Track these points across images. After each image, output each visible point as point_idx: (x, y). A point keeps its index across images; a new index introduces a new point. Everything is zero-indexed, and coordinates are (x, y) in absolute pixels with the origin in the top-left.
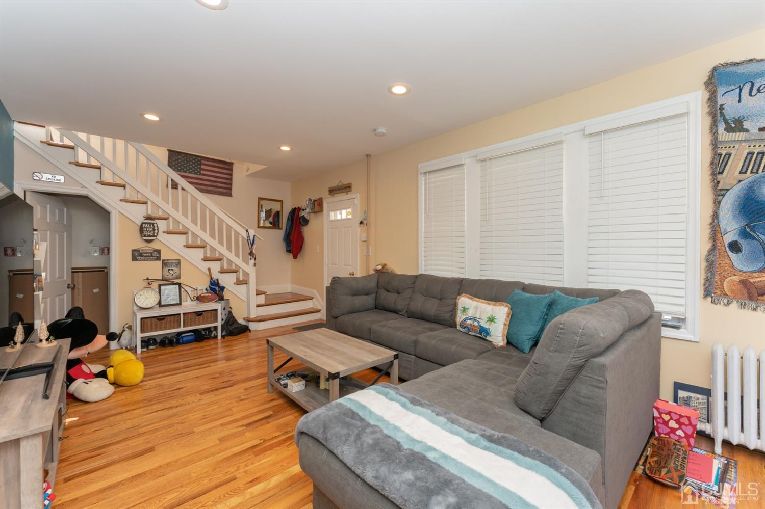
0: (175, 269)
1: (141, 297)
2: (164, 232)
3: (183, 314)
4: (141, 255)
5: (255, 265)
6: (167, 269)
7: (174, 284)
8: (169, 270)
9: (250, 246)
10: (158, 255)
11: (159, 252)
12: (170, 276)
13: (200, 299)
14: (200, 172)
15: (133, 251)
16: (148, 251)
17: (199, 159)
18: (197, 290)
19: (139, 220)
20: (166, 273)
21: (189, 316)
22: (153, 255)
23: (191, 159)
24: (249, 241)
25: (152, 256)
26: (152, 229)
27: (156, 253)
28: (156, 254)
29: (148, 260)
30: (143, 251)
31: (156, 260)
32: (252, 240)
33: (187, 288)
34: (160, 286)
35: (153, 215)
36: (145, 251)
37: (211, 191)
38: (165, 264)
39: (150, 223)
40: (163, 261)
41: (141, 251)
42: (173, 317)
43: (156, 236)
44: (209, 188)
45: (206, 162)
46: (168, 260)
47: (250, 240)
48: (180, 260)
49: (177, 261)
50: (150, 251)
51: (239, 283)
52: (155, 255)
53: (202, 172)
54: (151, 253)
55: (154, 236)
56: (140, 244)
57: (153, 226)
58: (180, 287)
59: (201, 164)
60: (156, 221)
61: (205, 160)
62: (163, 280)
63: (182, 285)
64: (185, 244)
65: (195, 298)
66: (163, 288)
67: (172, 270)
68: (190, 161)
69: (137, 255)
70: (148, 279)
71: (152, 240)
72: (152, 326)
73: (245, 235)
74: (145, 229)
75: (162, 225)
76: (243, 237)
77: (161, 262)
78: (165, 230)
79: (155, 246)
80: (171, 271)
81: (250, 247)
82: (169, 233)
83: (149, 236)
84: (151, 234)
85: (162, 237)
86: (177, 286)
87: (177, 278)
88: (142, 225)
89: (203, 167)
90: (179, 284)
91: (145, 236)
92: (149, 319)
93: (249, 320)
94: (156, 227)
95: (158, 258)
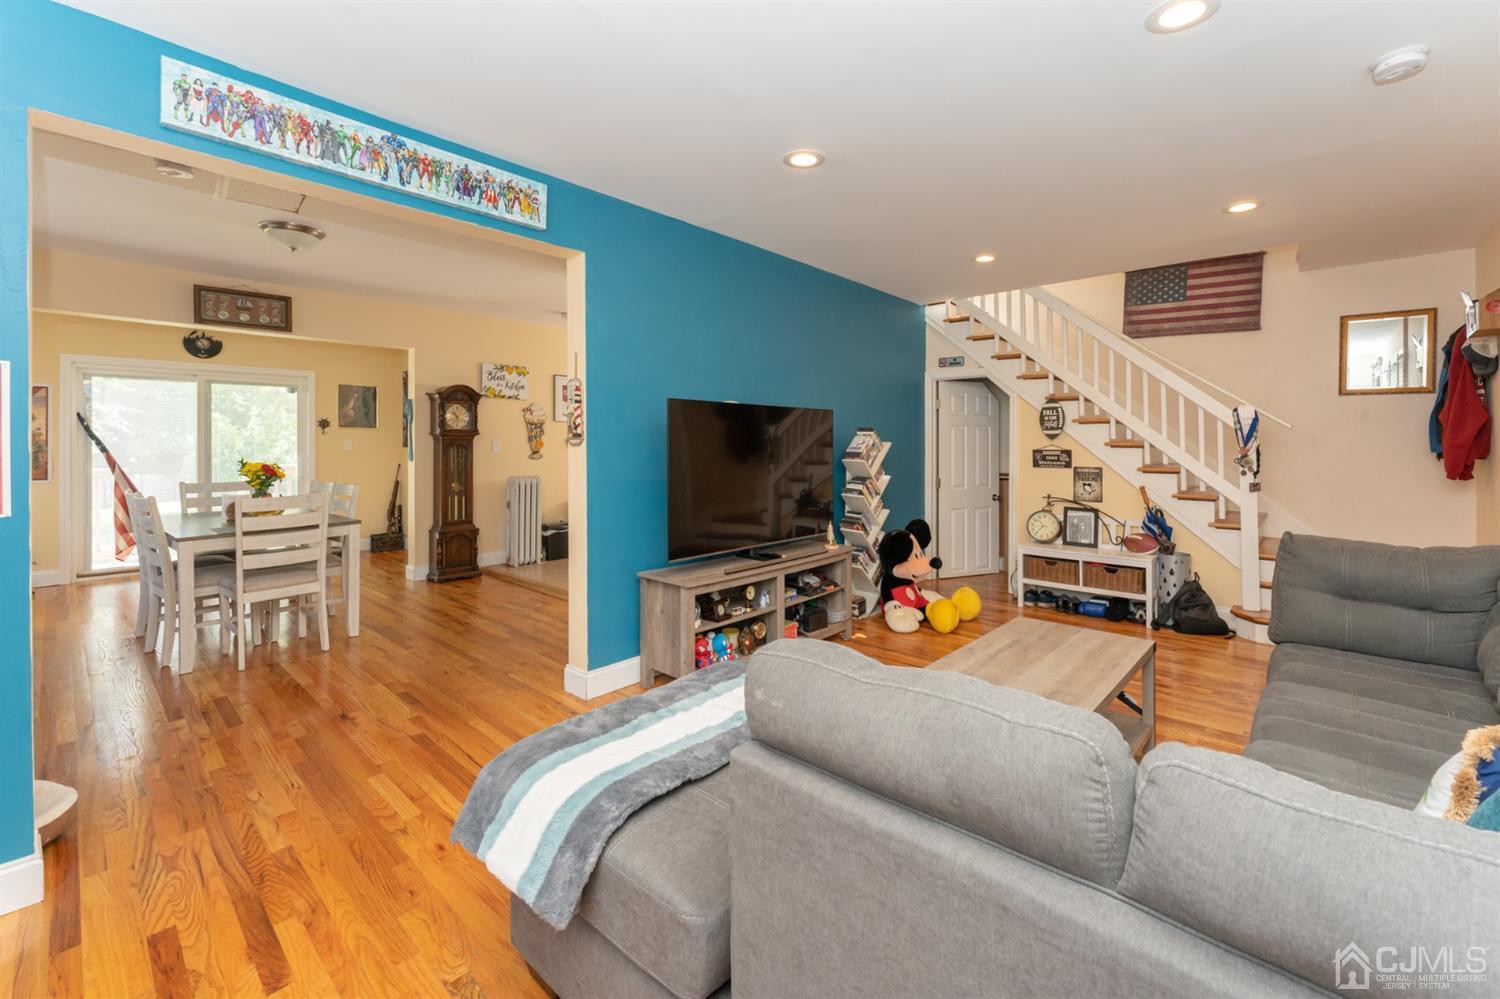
0: (1093, 483)
1: (1036, 523)
2: (1074, 421)
3: (1085, 563)
4: (1044, 458)
5: (1255, 487)
6: (1081, 483)
7: (1086, 509)
8: (1085, 484)
9: (1241, 443)
10: (1067, 459)
11: (1068, 453)
12: (1086, 496)
13: (1126, 542)
14: (1184, 295)
15: (1035, 452)
16: (1053, 453)
17: (1183, 269)
18: (1124, 526)
19: (1040, 403)
20: (1080, 490)
21: (1094, 569)
22: (1061, 459)
23: (1167, 274)
24: (1239, 433)
25: (1058, 460)
26: (1055, 418)
27: (1064, 455)
28: (1064, 457)
29: (1053, 466)
30: (1047, 453)
31: (1066, 466)
32: (1246, 430)
33: (1107, 520)
34: (1066, 509)
35: (1058, 395)
36: (1050, 453)
37: (1209, 326)
38: (1078, 474)
39: (1052, 408)
40: (1075, 468)
41: (1044, 453)
42: (1067, 563)
43: (1061, 428)
44: (1204, 323)
45: (1197, 271)
46: (1082, 468)
47: (1241, 429)
48: (1101, 469)
49: (1097, 471)
50: (1056, 453)
51: (1219, 524)
52: (1064, 459)
53: (1189, 293)
54: (1058, 456)
55: (1058, 428)
56: (1043, 443)
57: (1057, 411)
58: (1097, 518)
59: (1186, 279)
60: (1063, 404)
61: (1194, 268)
62: (1075, 502)
63: (1100, 515)
64: (1108, 441)
65: (1119, 540)
66: (1070, 513)
67: (1089, 485)
68: (1165, 278)
69: (1040, 459)
70: (1049, 497)
71: (1057, 435)
72: (1038, 570)
73: (1231, 422)
74: (1046, 418)
75: (1071, 410)
76: (1225, 425)
77: (1072, 470)
78: (1077, 417)
79: (1062, 443)
80: (1087, 488)
81: (1242, 445)
82: (1082, 422)
83: (1052, 428)
84: (1054, 425)
85: (1071, 429)
86: (1092, 515)
87: (1096, 501)
88: (1042, 413)
89: (1190, 282)
90: (1096, 512)
91: (1047, 429)
92: (1034, 559)
93: (1238, 614)
94: (1061, 416)
95: (1068, 465)
